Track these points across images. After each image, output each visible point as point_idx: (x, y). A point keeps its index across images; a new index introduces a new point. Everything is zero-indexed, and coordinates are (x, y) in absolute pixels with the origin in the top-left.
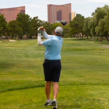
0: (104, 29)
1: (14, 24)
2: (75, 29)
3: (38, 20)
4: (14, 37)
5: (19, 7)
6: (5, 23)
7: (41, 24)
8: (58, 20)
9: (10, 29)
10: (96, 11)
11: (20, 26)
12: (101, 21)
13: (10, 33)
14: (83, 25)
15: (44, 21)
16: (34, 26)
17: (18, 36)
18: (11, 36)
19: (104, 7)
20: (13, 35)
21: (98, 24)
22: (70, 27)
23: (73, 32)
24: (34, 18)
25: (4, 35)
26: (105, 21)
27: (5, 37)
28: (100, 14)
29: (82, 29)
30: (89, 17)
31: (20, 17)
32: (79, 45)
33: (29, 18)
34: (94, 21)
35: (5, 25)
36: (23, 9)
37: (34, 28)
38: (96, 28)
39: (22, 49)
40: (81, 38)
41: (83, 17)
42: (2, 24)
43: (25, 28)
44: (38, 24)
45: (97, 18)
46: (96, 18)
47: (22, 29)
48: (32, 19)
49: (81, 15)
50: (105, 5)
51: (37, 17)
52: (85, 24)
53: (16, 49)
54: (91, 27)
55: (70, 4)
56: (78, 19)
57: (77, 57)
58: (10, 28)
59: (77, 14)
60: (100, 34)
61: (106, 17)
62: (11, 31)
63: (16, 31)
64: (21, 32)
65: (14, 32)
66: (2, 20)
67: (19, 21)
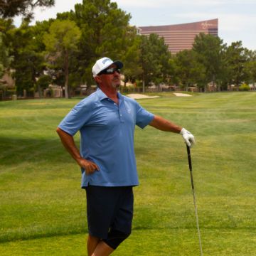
1: (186, 59)
4: (188, 88)
6: (166, 57)
7: (249, 57)
11: (201, 61)
16: (232, 63)
24: (234, 44)
25: (165, 81)
27: (168, 87)
31: (201, 42)
33: (222, 45)
35: (168, 59)
42: (161, 58)
43: (211, 66)
44: (241, 57)
47: (204, 70)
48: (228, 46)
51: (239, 43)
62: (179, 74)
63: (190, 72)
64: (203, 76)
67: (199, 52)
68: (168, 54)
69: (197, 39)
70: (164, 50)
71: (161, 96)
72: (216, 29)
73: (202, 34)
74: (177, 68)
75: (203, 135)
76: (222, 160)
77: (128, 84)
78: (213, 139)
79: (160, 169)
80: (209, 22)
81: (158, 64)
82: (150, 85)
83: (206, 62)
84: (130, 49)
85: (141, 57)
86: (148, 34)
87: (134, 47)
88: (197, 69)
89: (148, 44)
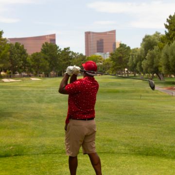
0: (153, 64)
1: (37, 58)
2: (118, 64)
3: (70, 52)
5: (47, 36)
6: (25, 57)
7: (74, 56)
8: (98, 52)
10: (144, 40)
11: (46, 59)
12: (150, 53)
13: (32, 69)
14: (128, 59)
15: (78, 53)
16: (64, 60)
17: (43, 73)
18: (34, 73)
19: (155, 35)
20: (36, 72)
21: (146, 57)
22: (111, 61)
23: (116, 67)
24: (65, 49)
25: (25, 71)
26: (155, 53)
27: (26, 74)
28: (149, 43)
29: (126, 64)
30: (137, 48)
31: (46, 48)
32: (120, 85)
33: (58, 49)
34: (141, 53)
35: (26, 58)
36: (53, 38)
37: (64, 62)
38: (142, 63)
39: (41, 91)
40: (126, 75)
41: (129, 48)
42: (22, 57)
43: (52, 62)
44: (70, 57)
45: (145, 49)
46: (143, 49)
47: (48, 64)
48: (62, 50)
49: (126, 45)
50: (156, 32)
51: (68, 48)
52: (131, 56)
53: (33, 91)
54: (137, 62)
55: (114, 32)
56: (121, 50)
57: (107, 102)
58: (33, 63)
59: (120, 44)
60: (149, 69)
61: (156, 48)
62: (33, 66)
63: (40, 66)
64: (48, 68)
65: (38, 68)
66: (22, 52)
67: (45, 54)
68: (26, 55)
69: (43, 46)
70: (24, 52)
72: (55, 40)
73: (46, 43)
74: (32, 63)
75: (49, 103)
76: (61, 116)
77: (2, 73)
78: (55, 105)
80: (50, 36)
81: (20, 61)
82: (16, 73)
83: (49, 59)
84: (3, 52)
86: (14, 43)
87: (5, 50)
88: (44, 64)
89: (14, 48)
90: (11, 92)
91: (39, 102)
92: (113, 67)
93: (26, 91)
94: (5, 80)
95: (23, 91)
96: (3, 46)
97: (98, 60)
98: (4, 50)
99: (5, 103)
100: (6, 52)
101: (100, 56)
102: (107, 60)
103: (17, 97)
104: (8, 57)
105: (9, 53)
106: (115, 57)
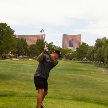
4: (33, 57)
7: (55, 48)
8: (70, 46)
9: (30, 50)
25: (26, 55)
27: (26, 57)
33: (46, 43)
48: (48, 44)
51: (52, 43)
68: (27, 45)
71: (24, 60)
77: (12, 55)
79: (21, 83)
82: (20, 56)
85: (17, 46)
88: (37, 51)
89: (20, 41)
90: (15, 66)
91: (31, 73)
92: (78, 56)
93: (25, 66)
94: (13, 59)
95: (23, 66)
96: (14, 39)
97: (69, 51)
98: (14, 41)
99: (11, 72)
100: (15, 43)
101: (70, 49)
102: (74, 51)
103: (18, 69)
104: (16, 46)
105: (17, 44)
106: (79, 50)
